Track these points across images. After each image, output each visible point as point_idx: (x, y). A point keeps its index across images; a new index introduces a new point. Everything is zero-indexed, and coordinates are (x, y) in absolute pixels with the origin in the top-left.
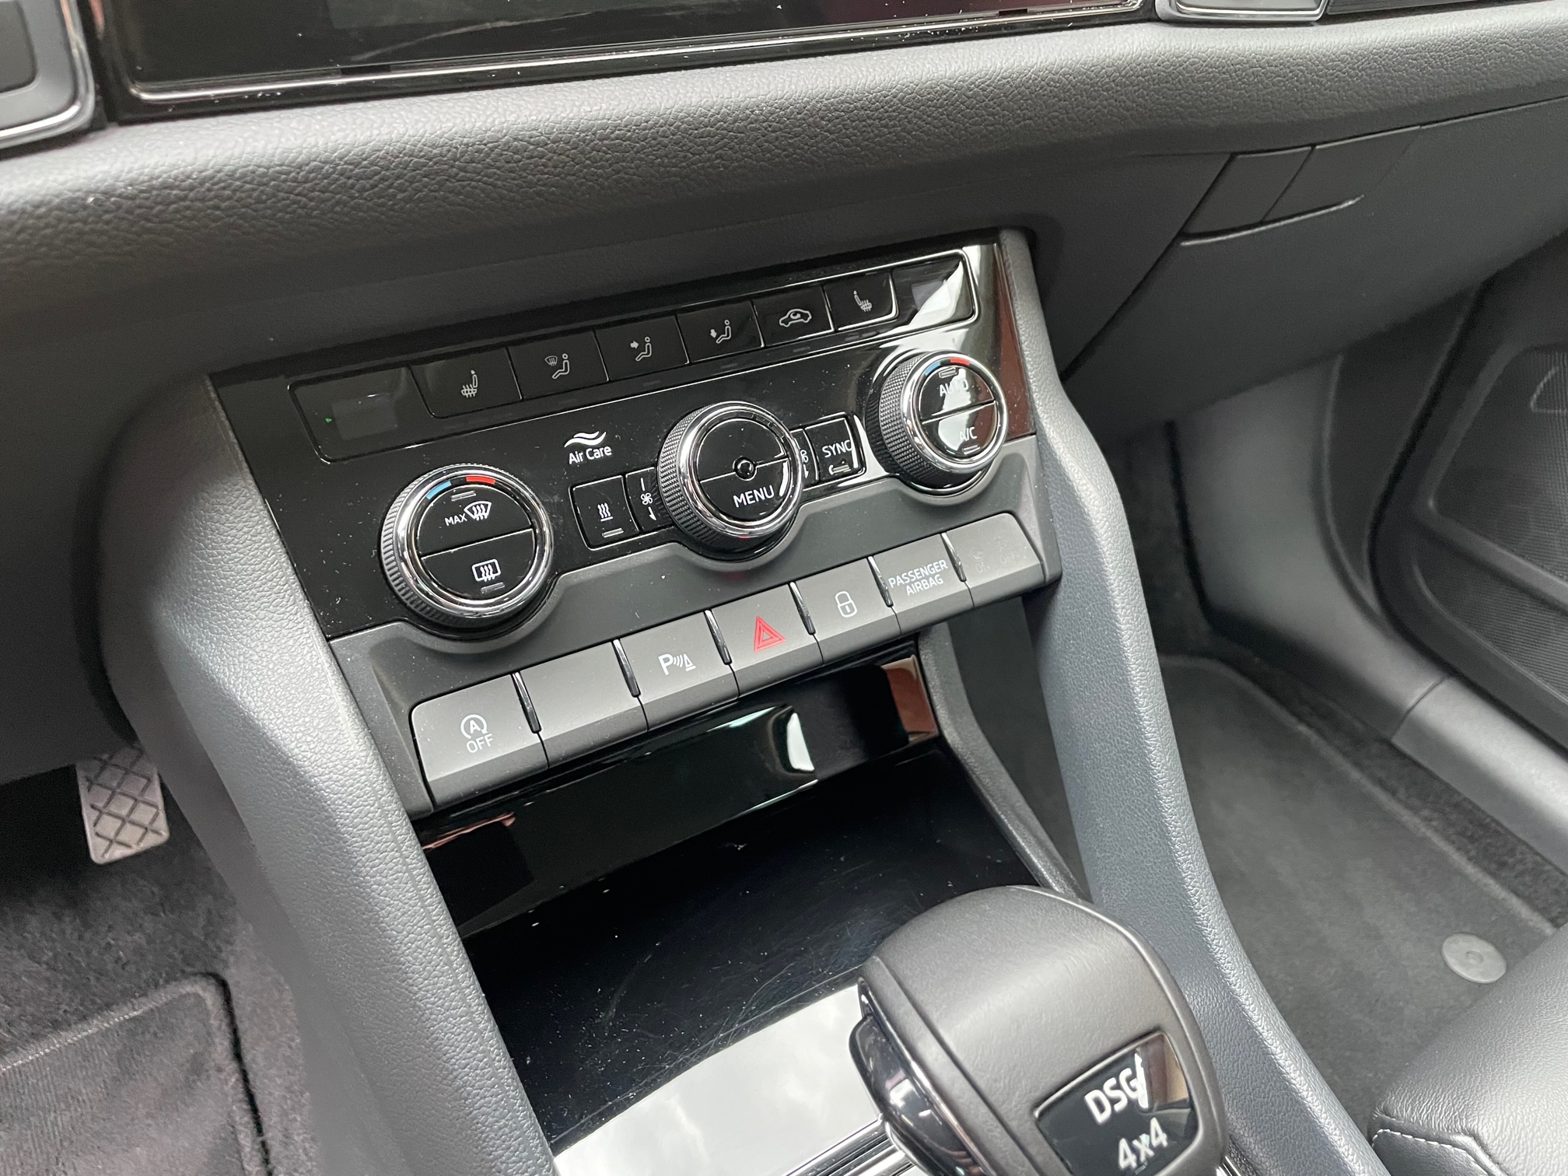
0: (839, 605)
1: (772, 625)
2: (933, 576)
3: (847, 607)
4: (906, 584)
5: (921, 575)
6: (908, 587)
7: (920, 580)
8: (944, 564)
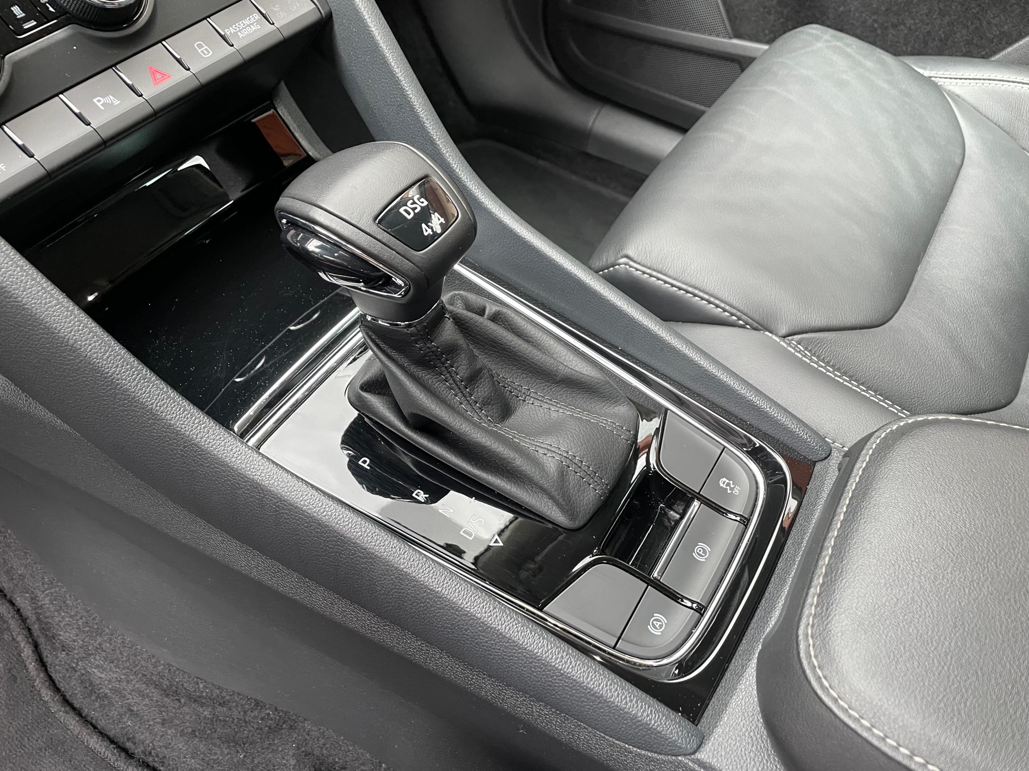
0: (199, 51)
1: (159, 69)
2: (252, 24)
3: (205, 51)
4: (237, 32)
5: (244, 25)
6: (239, 33)
7: (245, 28)
8: (257, 16)
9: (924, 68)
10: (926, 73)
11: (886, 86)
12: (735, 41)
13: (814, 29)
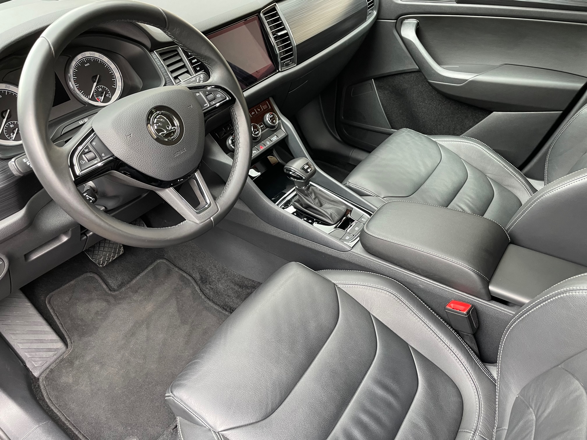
9: (434, 139)
10: (435, 140)
11: (420, 143)
12: (392, 130)
13: (404, 129)
